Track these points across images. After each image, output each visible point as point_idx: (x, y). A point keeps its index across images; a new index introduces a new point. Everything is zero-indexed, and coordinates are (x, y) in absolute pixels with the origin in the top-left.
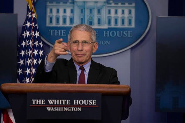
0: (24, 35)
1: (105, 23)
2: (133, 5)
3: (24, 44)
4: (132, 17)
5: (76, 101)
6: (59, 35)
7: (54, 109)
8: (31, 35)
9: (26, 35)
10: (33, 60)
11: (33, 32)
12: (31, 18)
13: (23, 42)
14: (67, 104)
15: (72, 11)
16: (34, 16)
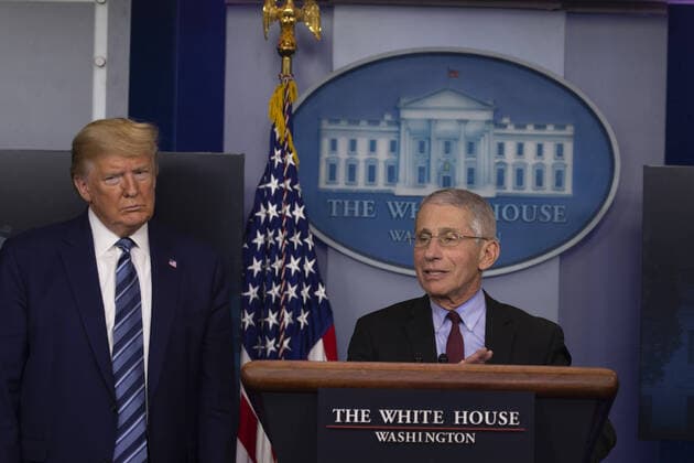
0: (261, 214)
1: (489, 182)
2: (569, 130)
3: (259, 240)
4: (565, 166)
5: (461, 414)
6: (357, 214)
7: (396, 437)
8: (282, 216)
9: (268, 215)
10: (286, 289)
11: (289, 207)
12: (282, 165)
13: (258, 234)
14: (436, 421)
15: (394, 147)
16: (290, 159)
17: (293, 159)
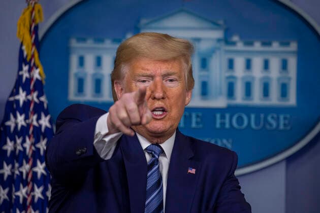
0: (11, 123)
1: (220, 94)
2: (294, 46)
3: (9, 146)
4: (290, 79)
8: (29, 125)
9: (16, 125)
10: (33, 190)
11: (35, 117)
12: (29, 80)
13: (8, 140)
16: (36, 74)
17: (40, 74)
